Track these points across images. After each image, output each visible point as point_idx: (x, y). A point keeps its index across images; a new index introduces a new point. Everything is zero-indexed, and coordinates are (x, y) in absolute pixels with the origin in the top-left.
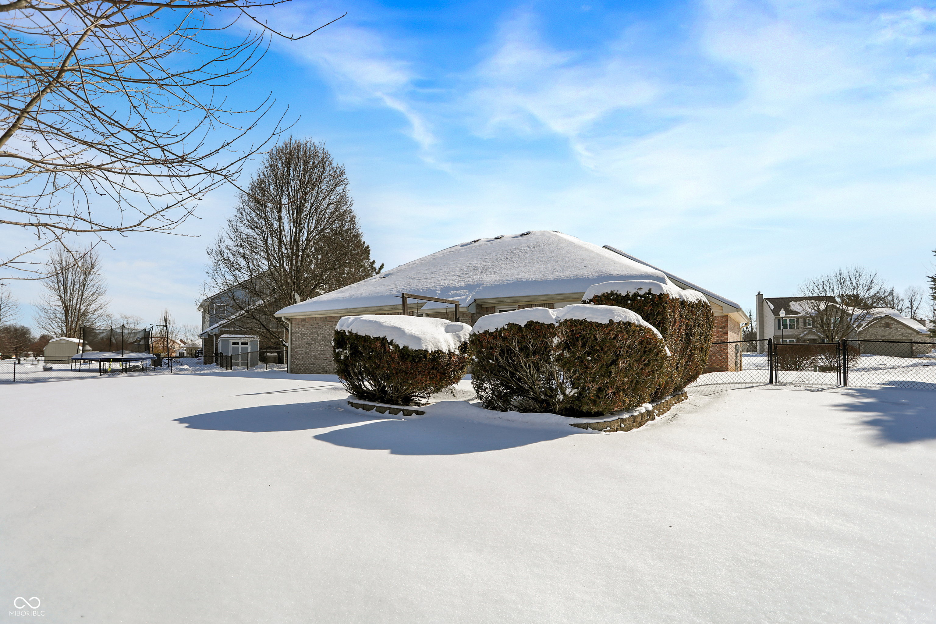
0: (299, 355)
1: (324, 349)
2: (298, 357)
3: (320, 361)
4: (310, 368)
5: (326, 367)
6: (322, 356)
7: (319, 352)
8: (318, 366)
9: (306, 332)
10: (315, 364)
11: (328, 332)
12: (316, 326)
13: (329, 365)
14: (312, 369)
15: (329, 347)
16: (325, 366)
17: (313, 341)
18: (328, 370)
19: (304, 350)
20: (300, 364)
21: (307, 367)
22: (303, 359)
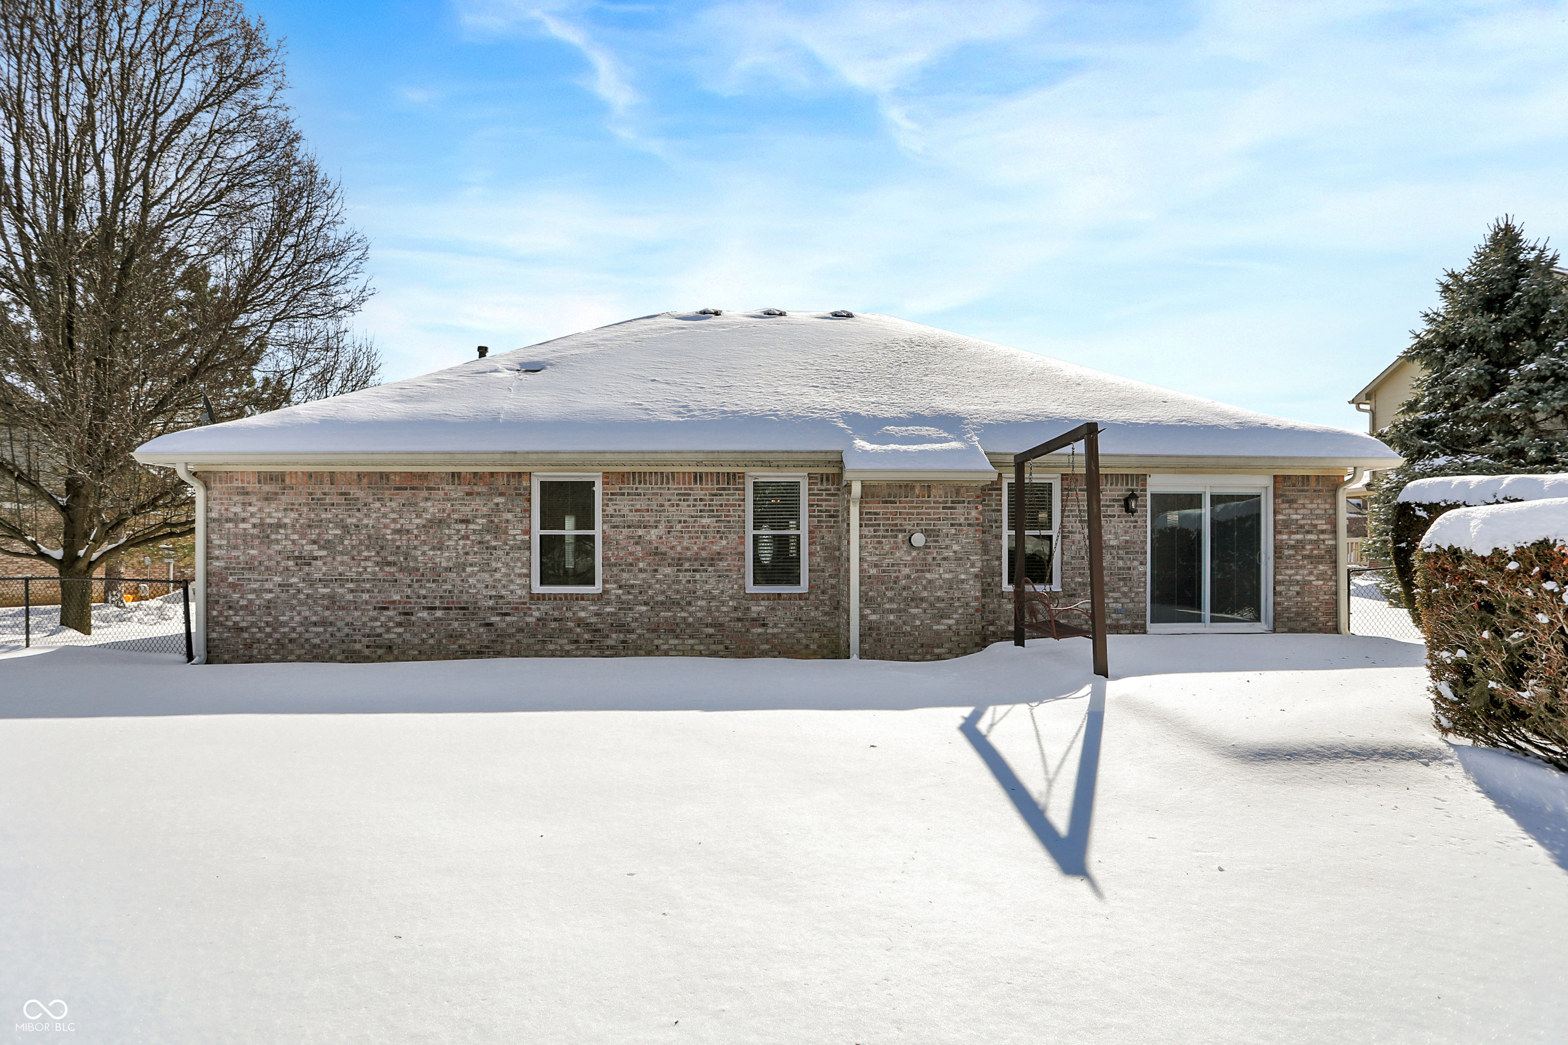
0: (251, 596)
1: (374, 574)
2: (243, 602)
3: (357, 614)
4: (307, 636)
5: (388, 631)
6: (366, 596)
7: (351, 586)
8: (346, 630)
9: (287, 521)
10: (331, 624)
11: (394, 521)
12: (337, 499)
13: (399, 625)
14: (317, 641)
15: (401, 570)
16: (379, 631)
17: (321, 548)
18: (400, 641)
19: (278, 579)
20: (253, 625)
21: (294, 635)
22: (268, 608)
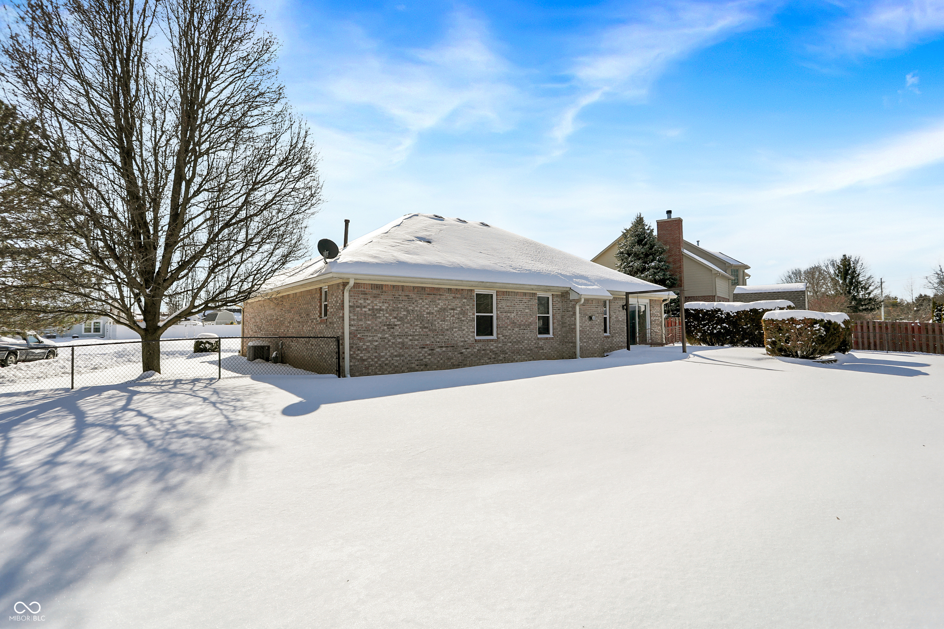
0: (368, 344)
1: (420, 332)
2: (365, 347)
3: (413, 350)
4: (392, 362)
5: (425, 358)
6: (416, 342)
7: (410, 338)
8: (409, 358)
9: (384, 307)
10: (403, 356)
11: (427, 308)
12: (405, 298)
13: (429, 355)
14: (397, 364)
15: (430, 330)
16: (422, 358)
17: (398, 320)
18: (429, 362)
19: (380, 335)
20: (369, 357)
21: (387, 362)
22: (376, 349)
